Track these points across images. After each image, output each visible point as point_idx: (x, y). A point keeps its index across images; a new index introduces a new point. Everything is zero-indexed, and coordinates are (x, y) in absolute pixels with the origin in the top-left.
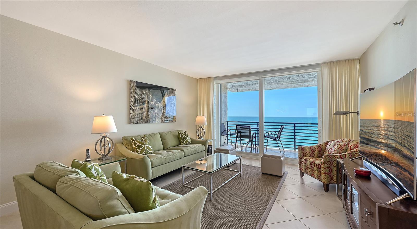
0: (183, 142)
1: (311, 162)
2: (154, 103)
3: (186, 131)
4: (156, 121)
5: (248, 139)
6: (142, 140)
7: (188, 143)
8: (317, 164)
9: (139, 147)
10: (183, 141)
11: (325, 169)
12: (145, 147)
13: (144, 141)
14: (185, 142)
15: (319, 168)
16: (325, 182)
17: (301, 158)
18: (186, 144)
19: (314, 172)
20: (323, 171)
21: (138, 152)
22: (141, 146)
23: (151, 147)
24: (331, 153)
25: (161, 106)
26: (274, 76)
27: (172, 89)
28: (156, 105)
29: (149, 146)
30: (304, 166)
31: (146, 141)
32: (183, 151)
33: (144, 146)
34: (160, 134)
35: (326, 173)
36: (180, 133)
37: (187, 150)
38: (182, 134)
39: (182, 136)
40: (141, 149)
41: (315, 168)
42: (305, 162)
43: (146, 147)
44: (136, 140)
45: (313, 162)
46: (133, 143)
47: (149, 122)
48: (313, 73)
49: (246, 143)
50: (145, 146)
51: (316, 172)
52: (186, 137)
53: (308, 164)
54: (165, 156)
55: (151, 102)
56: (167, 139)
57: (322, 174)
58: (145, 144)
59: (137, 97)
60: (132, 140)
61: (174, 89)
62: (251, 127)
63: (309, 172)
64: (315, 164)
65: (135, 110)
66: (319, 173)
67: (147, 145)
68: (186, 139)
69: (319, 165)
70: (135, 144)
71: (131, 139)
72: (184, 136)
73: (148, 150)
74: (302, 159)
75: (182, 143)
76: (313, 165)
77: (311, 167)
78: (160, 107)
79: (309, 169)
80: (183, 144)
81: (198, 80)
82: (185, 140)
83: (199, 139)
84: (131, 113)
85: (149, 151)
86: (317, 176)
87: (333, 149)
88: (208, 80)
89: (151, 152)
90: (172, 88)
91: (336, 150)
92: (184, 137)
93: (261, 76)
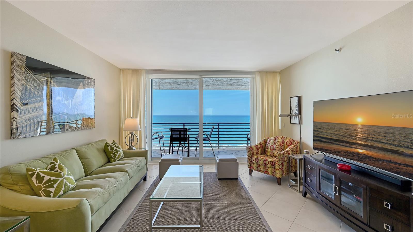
0: (115, 157)
1: (264, 160)
2: (62, 100)
3: (114, 141)
4: (66, 130)
5: (179, 142)
6: (52, 168)
7: (121, 157)
8: (271, 162)
9: (50, 183)
10: (115, 155)
11: (280, 166)
12: (62, 181)
13: (57, 169)
14: (117, 157)
15: (273, 165)
16: (279, 177)
17: (251, 157)
18: (118, 159)
19: (267, 169)
20: (277, 167)
21: (48, 194)
22: (55, 181)
23: (72, 177)
24: (273, 149)
25: (73, 104)
26: (208, 78)
27: (88, 78)
28: (65, 102)
29: (69, 176)
30: (255, 165)
31: (61, 169)
32: (126, 171)
33: (61, 179)
34: (76, 150)
35: (280, 169)
36: (108, 144)
37: (130, 170)
38: (111, 147)
39: (112, 148)
40: (55, 186)
41: (269, 166)
42: (257, 161)
43: (65, 181)
44: (41, 172)
45: (266, 160)
46: (34, 179)
47: (53, 132)
48: (240, 79)
49: (177, 146)
50: (64, 178)
51: (270, 169)
52: (118, 149)
53: (261, 162)
54: (107, 188)
55: (56, 97)
56: (89, 158)
57: (277, 170)
58: (62, 174)
59: (29, 87)
60: (30, 173)
61: (92, 79)
62: (188, 129)
63: (261, 170)
64: (268, 161)
65: (23, 111)
66: (273, 169)
67: (66, 176)
68: (119, 153)
69: (273, 162)
70: (40, 179)
71: (28, 170)
72: (115, 148)
73: (69, 185)
74: (253, 159)
75: (114, 159)
76: (267, 163)
77: (264, 165)
78: (71, 104)
79: (262, 167)
80: (114, 161)
81: (122, 71)
82: (118, 155)
83: (129, 149)
84: (14, 118)
85: (71, 185)
86: (271, 172)
87: (275, 146)
88: (137, 72)
89: (73, 186)
90: (90, 77)
91: (277, 147)
92: (116, 150)
93: (202, 75)
